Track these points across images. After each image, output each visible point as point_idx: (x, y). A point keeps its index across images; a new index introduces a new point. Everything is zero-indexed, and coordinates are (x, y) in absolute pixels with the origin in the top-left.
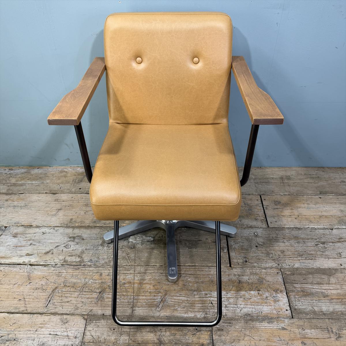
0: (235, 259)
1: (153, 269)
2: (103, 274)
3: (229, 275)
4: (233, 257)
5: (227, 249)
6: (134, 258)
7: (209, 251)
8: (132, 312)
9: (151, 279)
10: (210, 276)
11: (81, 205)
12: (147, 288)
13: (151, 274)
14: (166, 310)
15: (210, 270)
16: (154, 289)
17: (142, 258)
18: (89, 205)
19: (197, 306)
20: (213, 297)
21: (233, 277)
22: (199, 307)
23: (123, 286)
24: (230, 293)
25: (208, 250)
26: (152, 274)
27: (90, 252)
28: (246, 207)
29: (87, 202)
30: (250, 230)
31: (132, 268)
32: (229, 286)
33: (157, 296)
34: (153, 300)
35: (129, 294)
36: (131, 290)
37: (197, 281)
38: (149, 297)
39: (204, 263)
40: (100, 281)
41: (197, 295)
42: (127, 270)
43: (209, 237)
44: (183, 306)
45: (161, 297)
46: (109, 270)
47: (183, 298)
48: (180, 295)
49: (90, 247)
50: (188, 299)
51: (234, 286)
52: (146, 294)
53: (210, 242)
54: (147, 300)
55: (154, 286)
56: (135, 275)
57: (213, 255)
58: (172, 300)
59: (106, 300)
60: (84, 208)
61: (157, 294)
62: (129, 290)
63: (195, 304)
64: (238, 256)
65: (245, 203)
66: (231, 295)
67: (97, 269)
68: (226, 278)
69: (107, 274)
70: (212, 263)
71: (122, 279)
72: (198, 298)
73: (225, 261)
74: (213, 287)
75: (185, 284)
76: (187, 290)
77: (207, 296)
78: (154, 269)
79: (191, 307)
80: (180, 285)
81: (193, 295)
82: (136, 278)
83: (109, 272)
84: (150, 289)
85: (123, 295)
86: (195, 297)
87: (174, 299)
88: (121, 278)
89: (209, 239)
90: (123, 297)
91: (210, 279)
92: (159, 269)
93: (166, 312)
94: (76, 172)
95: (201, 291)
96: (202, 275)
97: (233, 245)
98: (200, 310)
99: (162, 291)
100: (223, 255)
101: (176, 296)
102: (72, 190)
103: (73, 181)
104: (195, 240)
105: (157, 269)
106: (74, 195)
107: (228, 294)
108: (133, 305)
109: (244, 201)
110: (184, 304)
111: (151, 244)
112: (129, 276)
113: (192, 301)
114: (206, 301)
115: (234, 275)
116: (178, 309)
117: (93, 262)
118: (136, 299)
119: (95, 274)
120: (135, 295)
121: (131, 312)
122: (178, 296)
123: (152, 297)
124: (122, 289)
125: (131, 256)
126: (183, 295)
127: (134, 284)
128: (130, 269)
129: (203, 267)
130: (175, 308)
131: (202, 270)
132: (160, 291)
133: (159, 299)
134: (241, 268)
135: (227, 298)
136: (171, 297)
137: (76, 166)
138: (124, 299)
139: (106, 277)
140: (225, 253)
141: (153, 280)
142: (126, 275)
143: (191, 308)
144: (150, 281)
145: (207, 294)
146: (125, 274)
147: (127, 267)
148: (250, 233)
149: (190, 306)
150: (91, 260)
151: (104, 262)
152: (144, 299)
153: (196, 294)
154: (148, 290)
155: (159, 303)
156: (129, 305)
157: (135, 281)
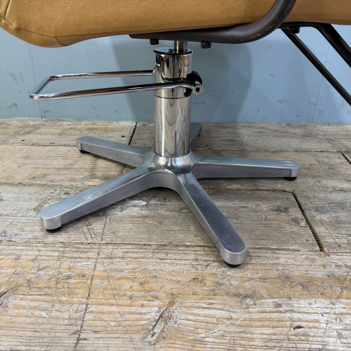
0: (328, 237)
1: (141, 250)
2: (23, 257)
3: (324, 266)
4: (324, 234)
5: (305, 220)
6: (101, 231)
7: (267, 224)
8: (77, 343)
9: (136, 269)
10: (280, 268)
11: (17, 157)
12: (124, 287)
13: (138, 260)
14: (173, 341)
15: (276, 255)
16: (143, 289)
17: (118, 232)
18: (31, 158)
19: (258, 332)
20: (299, 312)
21: (336, 270)
22: (265, 336)
23: (64, 283)
24: (340, 302)
25: (265, 222)
26: (140, 260)
27: (8, 220)
28: (322, 165)
29: (29, 154)
30: (343, 194)
31: (93, 248)
32: (331, 288)
33: (149, 306)
34: (138, 316)
35: (75, 300)
36: (82, 291)
37: (249, 276)
38: (129, 308)
39: (259, 244)
40: (11, 271)
41: (255, 306)
42: (82, 252)
43: (261, 202)
44: (220, 333)
45: (160, 308)
46: (39, 251)
47: (219, 313)
48: (209, 306)
49: (10, 212)
50: (233, 315)
51: (346, 287)
52: (121, 302)
53: (265, 209)
54: (122, 314)
55: (141, 284)
56: (98, 261)
57: (277, 230)
58: (189, 317)
59: (10, 313)
60: (20, 161)
61: (149, 302)
62: (77, 291)
63: (253, 328)
64: (334, 232)
65: (318, 161)
66: (342, 308)
67: (13, 247)
68: (318, 271)
69: (33, 257)
70: (278, 243)
71: (66, 269)
72: (258, 312)
73: (307, 241)
74: (292, 289)
75: (221, 282)
76: (228, 294)
77: (280, 309)
78: (145, 250)
79: (243, 335)
80: (208, 283)
81: (245, 306)
82: (100, 267)
83: (37, 253)
84: (131, 289)
85: (60, 302)
86: (251, 310)
87: (195, 315)
88: (64, 265)
89: (262, 206)
90: (57, 306)
91: (279, 272)
92: (156, 251)
93: (172, 345)
94: (24, 125)
95: (262, 297)
96: (260, 264)
97: (315, 215)
98: (270, 344)
99: (162, 295)
100: (301, 230)
101: (198, 307)
102: (8, 141)
103: (15, 132)
104: (232, 206)
105: (152, 251)
106: (9, 147)
107: (337, 306)
108: (82, 327)
109: (315, 159)
110: (222, 327)
111: (142, 210)
112: (84, 263)
113: (244, 320)
114: (282, 321)
115: (337, 266)
116: (207, 339)
117: (8, 235)
118: (91, 312)
119: (4, 256)
120: (90, 301)
121: (72, 345)
122: (203, 308)
123: (136, 308)
124: (60, 288)
125: (95, 228)
126: (219, 306)
127: (92, 278)
128: (87, 250)
129: (259, 251)
130: (199, 337)
131: (259, 256)
132: (157, 296)
133: (153, 314)
134: (347, 253)
135: (335, 314)
136: (185, 310)
137: (27, 119)
138: (61, 312)
139: (28, 263)
140: (302, 227)
141: (140, 272)
142: (77, 260)
143: (243, 338)
144: (133, 274)
145: (280, 305)
146: (76, 258)
147: (82, 246)
148: (344, 199)
149: (240, 332)
150: (5, 232)
151: (30, 237)
152: (113, 313)
153: (251, 305)
154: (127, 292)
155: (154, 324)
156: (71, 325)
157: (96, 273)
